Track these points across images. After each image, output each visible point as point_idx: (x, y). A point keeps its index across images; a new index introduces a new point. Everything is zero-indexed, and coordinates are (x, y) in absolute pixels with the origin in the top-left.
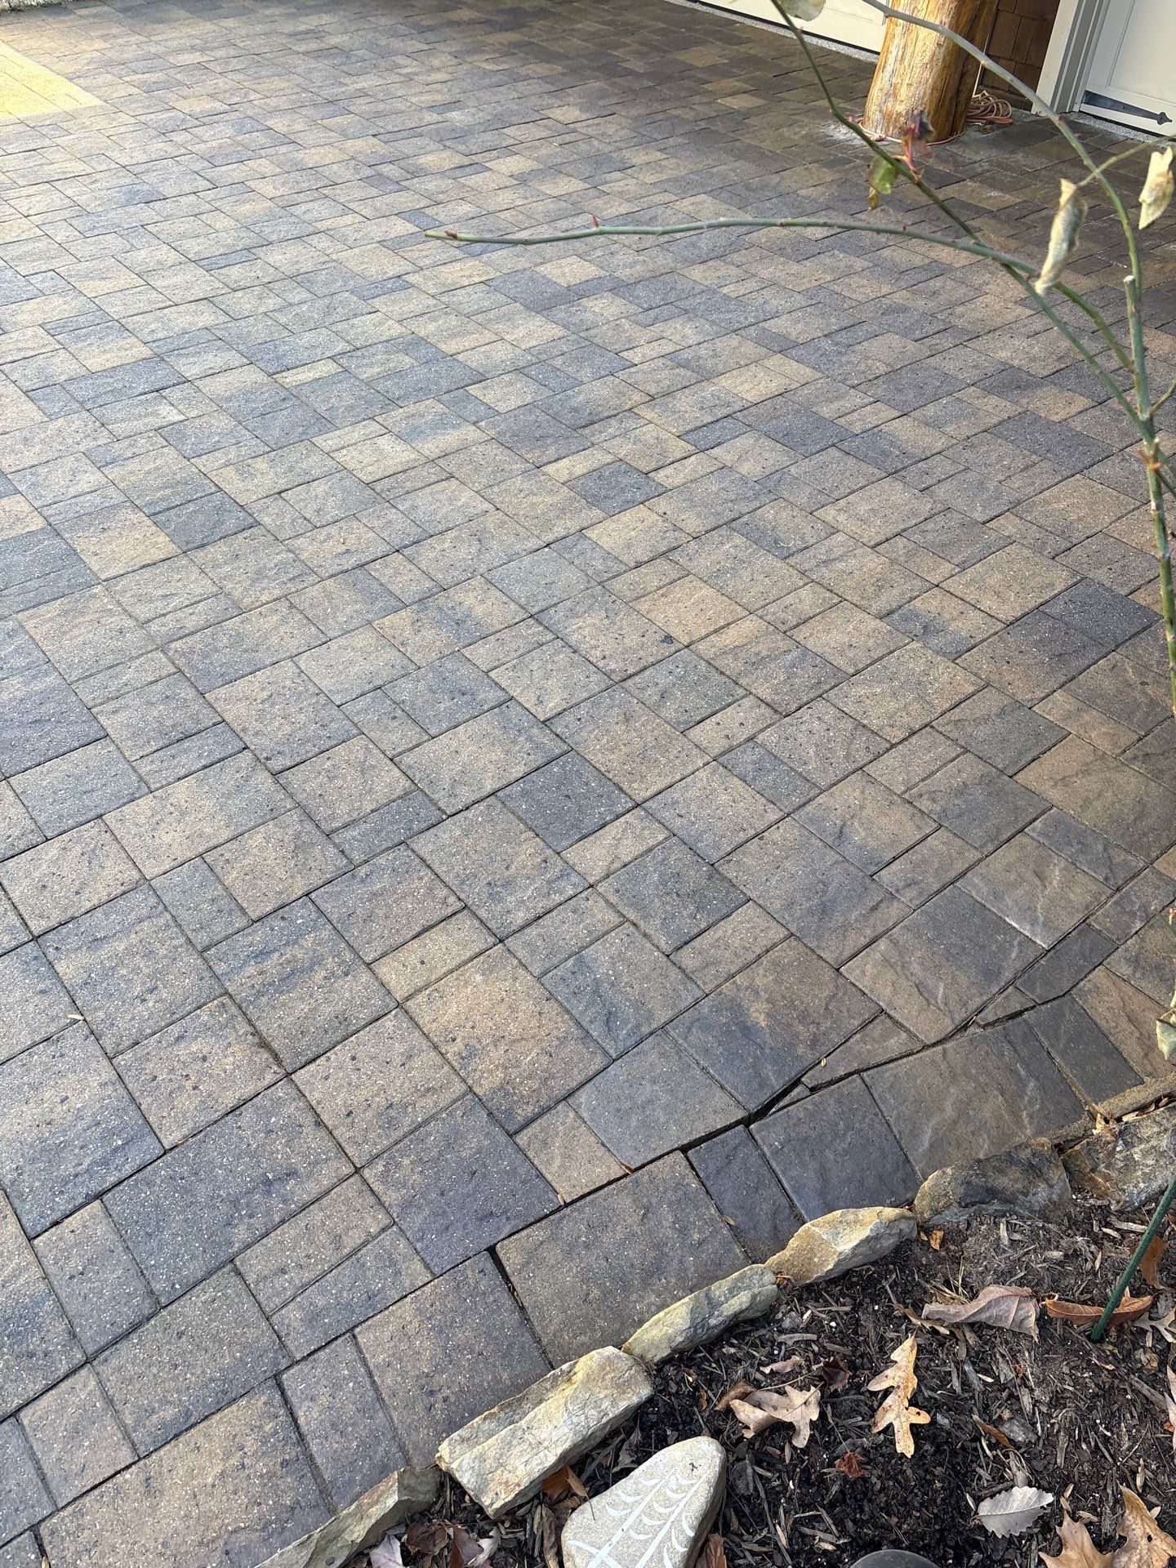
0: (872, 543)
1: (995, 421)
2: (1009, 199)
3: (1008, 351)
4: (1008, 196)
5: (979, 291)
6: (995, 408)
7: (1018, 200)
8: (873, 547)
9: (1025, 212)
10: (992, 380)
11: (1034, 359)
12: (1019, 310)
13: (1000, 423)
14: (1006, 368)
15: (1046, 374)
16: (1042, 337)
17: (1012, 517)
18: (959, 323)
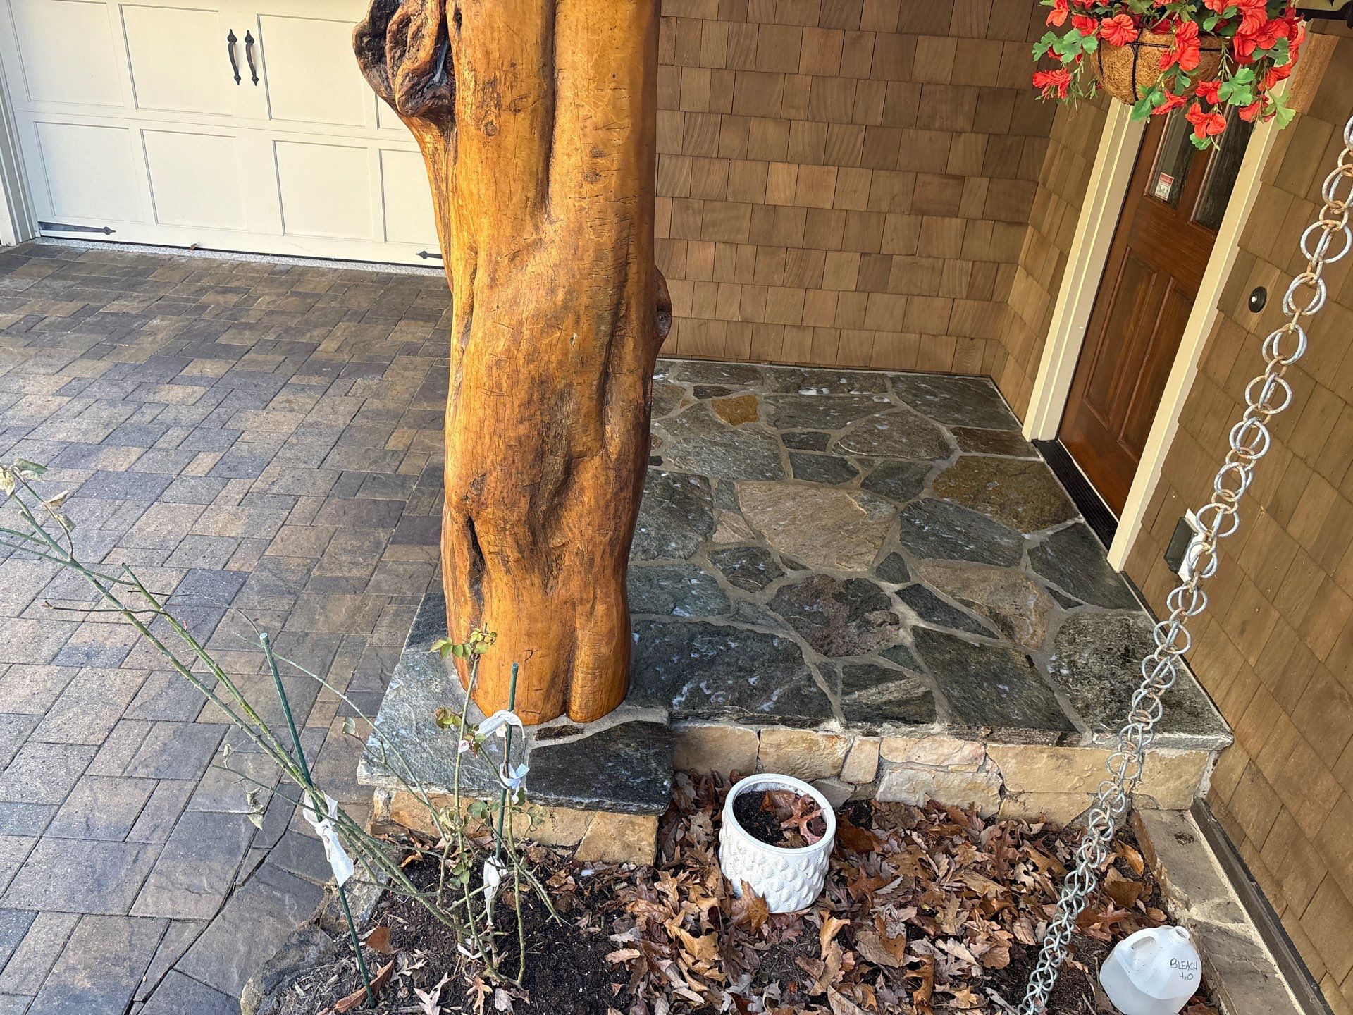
0: (16, 613)
1: (76, 487)
2: (12, 317)
3: (63, 432)
4: (11, 315)
5: (20, 395)
6: (71, 477)
7: (21, 317)
8: (18, 617)
9: (30, 324)
10: (59, 458)
11: (86, 432)
12: (58, 400)
13: (81, 487)
14: (66, 446)
15: (100, 440)
16: (86, 414)
17: (120, 550)
18: (14, 423)
